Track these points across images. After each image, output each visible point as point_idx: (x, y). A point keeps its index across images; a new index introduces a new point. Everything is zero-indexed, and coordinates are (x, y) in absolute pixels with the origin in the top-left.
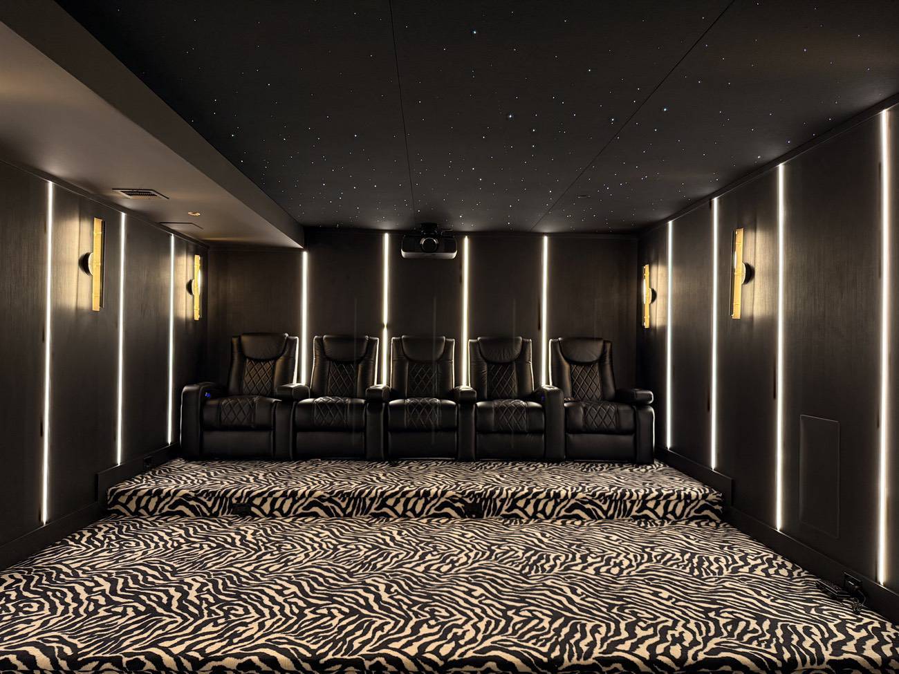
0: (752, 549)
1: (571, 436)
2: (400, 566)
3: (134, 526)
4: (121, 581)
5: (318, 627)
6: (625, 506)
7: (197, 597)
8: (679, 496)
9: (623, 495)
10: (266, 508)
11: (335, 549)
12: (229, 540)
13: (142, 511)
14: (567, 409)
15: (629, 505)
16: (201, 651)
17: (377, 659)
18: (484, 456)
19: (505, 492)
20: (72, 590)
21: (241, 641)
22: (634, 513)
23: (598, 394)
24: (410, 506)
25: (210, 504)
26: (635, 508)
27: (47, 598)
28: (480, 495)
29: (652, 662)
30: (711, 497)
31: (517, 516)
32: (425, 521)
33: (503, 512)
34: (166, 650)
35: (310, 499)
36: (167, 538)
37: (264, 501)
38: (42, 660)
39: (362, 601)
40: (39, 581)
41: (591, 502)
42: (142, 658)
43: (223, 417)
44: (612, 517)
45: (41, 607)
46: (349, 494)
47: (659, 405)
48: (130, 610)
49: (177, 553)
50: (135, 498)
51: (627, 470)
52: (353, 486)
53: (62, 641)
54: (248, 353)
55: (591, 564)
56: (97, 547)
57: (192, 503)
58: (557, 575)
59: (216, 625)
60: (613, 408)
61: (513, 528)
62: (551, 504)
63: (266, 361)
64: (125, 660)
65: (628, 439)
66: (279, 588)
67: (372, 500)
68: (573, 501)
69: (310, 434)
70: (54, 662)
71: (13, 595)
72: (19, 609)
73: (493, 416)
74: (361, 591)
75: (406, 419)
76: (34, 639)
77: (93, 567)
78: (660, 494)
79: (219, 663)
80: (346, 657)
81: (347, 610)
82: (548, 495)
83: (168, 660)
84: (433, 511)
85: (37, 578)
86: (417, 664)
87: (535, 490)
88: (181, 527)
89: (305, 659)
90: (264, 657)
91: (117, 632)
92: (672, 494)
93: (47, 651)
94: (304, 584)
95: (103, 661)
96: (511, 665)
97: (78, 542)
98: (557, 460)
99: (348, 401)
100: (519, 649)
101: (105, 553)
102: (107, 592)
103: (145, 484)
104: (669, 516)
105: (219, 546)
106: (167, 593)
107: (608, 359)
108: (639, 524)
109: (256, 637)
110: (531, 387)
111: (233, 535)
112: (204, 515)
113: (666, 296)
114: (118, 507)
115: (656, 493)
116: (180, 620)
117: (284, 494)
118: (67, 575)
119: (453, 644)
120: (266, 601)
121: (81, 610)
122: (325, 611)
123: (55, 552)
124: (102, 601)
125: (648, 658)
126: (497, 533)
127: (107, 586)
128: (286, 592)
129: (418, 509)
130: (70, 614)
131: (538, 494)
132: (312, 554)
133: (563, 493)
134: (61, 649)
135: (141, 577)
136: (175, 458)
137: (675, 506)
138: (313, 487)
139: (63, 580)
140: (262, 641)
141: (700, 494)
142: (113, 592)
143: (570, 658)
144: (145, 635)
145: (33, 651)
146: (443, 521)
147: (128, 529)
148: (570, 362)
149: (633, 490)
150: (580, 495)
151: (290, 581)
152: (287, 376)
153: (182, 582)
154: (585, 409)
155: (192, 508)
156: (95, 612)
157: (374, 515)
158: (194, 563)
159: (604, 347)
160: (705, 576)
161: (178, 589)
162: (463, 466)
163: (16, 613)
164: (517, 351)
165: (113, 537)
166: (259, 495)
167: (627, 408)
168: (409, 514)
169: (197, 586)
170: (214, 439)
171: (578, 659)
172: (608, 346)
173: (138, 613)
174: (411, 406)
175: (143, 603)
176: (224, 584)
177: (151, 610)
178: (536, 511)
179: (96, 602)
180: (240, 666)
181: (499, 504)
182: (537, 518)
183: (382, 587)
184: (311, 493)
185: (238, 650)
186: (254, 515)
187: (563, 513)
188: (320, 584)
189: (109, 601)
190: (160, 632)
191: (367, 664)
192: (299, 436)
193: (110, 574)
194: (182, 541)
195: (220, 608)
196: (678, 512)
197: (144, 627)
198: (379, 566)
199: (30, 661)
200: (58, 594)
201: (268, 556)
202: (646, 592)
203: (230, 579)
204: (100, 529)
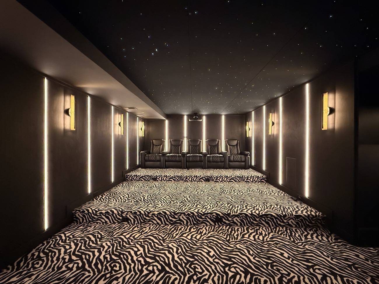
0: (275, 189)
1: (230, 163)
2: (192, 192)
3: (131, 183)
4: (130, 195)
5: (175, 205)
6: (243, 179)
7: (147, 198)
8: (256, 176)
9: (243, 176)
10: (160, 179)
11: (176, 188)
12: (153, 186)
13: (133, 179)
14: (229, 156)
15: (244, 179)
16: (149, 210)
17: (188, 212)
18: (209, 168)
19: (215, 176)
20: (120, 196)
21: (158, 208)
22: (245, 180)
23: (236, 153)
24: (193, 179)
25: (148, 178)
26: (246, 179)
27: (115, 198)
28: (209, 176)
29: (252, 214)
30: (264, 177)
31: (218, 181)
32: (196, 182)
33: (214, 180)
34: (141, 210)
35: (170, 177)
36: (139, 185)
37: (160, 177)
38: (115, 212)
39: (184, 200)
40: (112, 195)
41: (235, 178)
42: (137, 211)
43: (150, 158)
44: (240, 181)
45: (114, 200)
46: (178, 176)
47: (251, 155)
48: (133, 201)
49: (142, 189)
50: (131, 177)
51: (243, 171)
52: (179, 174)
53: (119, 207)
54: (154, 144)
55: (236, 192)
56: (124, 187)
57: (144, 178)
58: (228, 194)
59: (152, 204)
60: (240, 156)
61: (217, 184)
62: (226, 178)
63: (158, 146)
64: (133, 212)
65: (243, 163)
66: (165, 197)
67: (184, 177)
68: (231, 178)
69: (169, 162)
70: (118, 212)
71: (107, 198)
72: (109, 201)
73: (211, 158)
74: (183, 198)
75: (191, 159)
76: (113, 207)
77: (124, 192)
78: (252, 176)
79: (153, 213)
80: (181, 212)
81: (181, 202)
82: (225, 177)
83: (142, 212)
84: (198, 180)
85: (112, 194)
86: (197, 214)
87: (222, 175)
88: (142, 183)
89: (172, 212)
90: (163, 212)
91: (131, 206)
92: (254, 176)
93: (116, 210)
94: (170, 196)
95: (128, 212)
96: (219, 215)
97: (120, 186)
98: (227, 168)
99: (177, 155)
100: (220, 211)
101: (126, 189)
102: (127, 197)
103: (133, 173)
104: (254, 181)
105: (150, 187)
106: (140, 197)
107: (238, 144)
108: (247, 183)
109: (161, 207)
110: (220, 151)
111: (153, 185)
112: (146, 180)
113: (252, 129)
114: (127, 179)
115: (250, 176)
116: (144, 203)
117: (164, 176)
118: (118, 193)
119: (205, 209)
120: (162, 199)
121: (122, 201)
122: (176, 202)
123: (115, 188)
124: (126, 199)
125: (251, 213)
126: (213, 185)
127: (127, 196)
128: (166, 198)
129: (195, 180)
130: (120, 202)
131: (223, 176)
132: (171, 189)
133: (229, 176)
134: (119, 209)
135: (134, 194)
136: (139, 168)
137: (255, 179)
138: (170, 174)
139: (117, 194)
140: (162, 208)
141: (261, 176)
142: (129, 197)
143: (232, 213)
144: (137, 206)
145: (113, 210)
146: (201, 182)
147: (130, 184)
148: (230, 145)
149: (245, 175)
150: (233, 177)
151: (167, 195)
152: (163, 149)
153: (143, 195)
154: (233, 156)
155: (144, 179)
156: (125, 201)
157: (184, 181)
158: (146, 191)
159: (237, 142)
160: (263, 195)
161: (143, 197)
162: (204, 170)
163: (108, 201)
164: (217, 143)
165: (127, 185)
166: (159, 176)
167: (243, 156)
168: (193, 181)
169: (147, 196)
170: (148, 163)
171: (234, 213)
172: (239, 141)
173: (135, 202)
174: (192, 156)
175: (135, 199)
176: (153, 196)
177: (137, 201)
178: (222, 180)
179: (125, 199)
180: (158, 214)
181: (213, 178)
182: (222, 182)
183: (188, 197)
184: (170, 176)
185: (157, 210)
186: (157, 181)
187: (228, 180)
188: (174, 196)
189: (128, 199)
190: (140, 206)
191: (186, 213)
192: (166, 163)
193: (127, 193)
194: (142, 186)
195: (152, 201)
196: (256, 180)
197: (136, 205)
198: (187, 192)
199: (113, 212)
200: (117, 197)
201: (162, 190)
202: (249, 198)
203: (154, 194)
204: (124, 183)
